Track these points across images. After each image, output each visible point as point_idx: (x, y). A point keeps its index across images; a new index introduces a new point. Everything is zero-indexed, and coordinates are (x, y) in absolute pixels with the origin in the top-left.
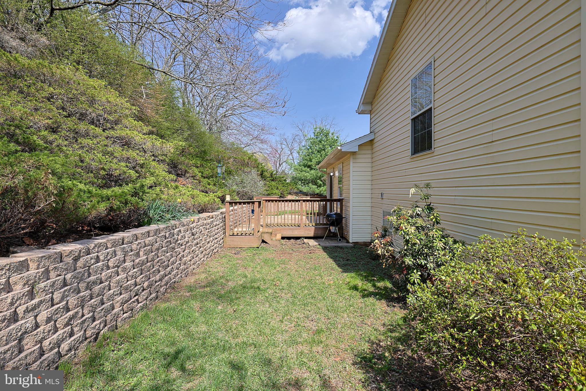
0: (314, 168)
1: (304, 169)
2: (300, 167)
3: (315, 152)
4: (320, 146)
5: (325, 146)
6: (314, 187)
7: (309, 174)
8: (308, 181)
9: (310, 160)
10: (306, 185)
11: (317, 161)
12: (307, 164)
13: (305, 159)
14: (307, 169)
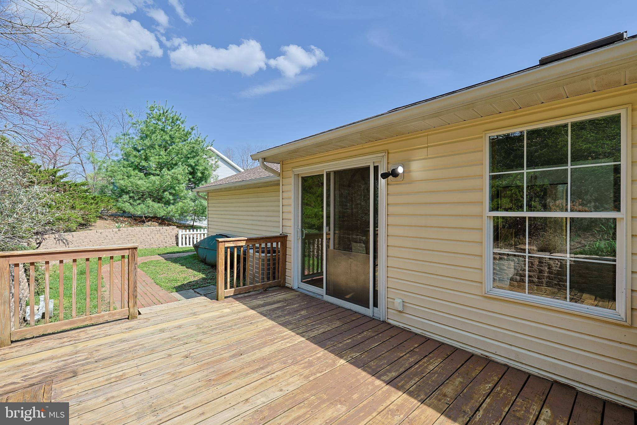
0: (154, 172)
1: (133, 173)
2: (125, 169)
3: (157, 146)
4: (164, 137)
5: (174, 140)
6: (156, 205)
7: (145, 182)
8: (142, 195)
9: (146, 159)
10: (138, 202)
11: (160, 161)
12: (139, 164)
13: (135, 156)
14: (139, 173)
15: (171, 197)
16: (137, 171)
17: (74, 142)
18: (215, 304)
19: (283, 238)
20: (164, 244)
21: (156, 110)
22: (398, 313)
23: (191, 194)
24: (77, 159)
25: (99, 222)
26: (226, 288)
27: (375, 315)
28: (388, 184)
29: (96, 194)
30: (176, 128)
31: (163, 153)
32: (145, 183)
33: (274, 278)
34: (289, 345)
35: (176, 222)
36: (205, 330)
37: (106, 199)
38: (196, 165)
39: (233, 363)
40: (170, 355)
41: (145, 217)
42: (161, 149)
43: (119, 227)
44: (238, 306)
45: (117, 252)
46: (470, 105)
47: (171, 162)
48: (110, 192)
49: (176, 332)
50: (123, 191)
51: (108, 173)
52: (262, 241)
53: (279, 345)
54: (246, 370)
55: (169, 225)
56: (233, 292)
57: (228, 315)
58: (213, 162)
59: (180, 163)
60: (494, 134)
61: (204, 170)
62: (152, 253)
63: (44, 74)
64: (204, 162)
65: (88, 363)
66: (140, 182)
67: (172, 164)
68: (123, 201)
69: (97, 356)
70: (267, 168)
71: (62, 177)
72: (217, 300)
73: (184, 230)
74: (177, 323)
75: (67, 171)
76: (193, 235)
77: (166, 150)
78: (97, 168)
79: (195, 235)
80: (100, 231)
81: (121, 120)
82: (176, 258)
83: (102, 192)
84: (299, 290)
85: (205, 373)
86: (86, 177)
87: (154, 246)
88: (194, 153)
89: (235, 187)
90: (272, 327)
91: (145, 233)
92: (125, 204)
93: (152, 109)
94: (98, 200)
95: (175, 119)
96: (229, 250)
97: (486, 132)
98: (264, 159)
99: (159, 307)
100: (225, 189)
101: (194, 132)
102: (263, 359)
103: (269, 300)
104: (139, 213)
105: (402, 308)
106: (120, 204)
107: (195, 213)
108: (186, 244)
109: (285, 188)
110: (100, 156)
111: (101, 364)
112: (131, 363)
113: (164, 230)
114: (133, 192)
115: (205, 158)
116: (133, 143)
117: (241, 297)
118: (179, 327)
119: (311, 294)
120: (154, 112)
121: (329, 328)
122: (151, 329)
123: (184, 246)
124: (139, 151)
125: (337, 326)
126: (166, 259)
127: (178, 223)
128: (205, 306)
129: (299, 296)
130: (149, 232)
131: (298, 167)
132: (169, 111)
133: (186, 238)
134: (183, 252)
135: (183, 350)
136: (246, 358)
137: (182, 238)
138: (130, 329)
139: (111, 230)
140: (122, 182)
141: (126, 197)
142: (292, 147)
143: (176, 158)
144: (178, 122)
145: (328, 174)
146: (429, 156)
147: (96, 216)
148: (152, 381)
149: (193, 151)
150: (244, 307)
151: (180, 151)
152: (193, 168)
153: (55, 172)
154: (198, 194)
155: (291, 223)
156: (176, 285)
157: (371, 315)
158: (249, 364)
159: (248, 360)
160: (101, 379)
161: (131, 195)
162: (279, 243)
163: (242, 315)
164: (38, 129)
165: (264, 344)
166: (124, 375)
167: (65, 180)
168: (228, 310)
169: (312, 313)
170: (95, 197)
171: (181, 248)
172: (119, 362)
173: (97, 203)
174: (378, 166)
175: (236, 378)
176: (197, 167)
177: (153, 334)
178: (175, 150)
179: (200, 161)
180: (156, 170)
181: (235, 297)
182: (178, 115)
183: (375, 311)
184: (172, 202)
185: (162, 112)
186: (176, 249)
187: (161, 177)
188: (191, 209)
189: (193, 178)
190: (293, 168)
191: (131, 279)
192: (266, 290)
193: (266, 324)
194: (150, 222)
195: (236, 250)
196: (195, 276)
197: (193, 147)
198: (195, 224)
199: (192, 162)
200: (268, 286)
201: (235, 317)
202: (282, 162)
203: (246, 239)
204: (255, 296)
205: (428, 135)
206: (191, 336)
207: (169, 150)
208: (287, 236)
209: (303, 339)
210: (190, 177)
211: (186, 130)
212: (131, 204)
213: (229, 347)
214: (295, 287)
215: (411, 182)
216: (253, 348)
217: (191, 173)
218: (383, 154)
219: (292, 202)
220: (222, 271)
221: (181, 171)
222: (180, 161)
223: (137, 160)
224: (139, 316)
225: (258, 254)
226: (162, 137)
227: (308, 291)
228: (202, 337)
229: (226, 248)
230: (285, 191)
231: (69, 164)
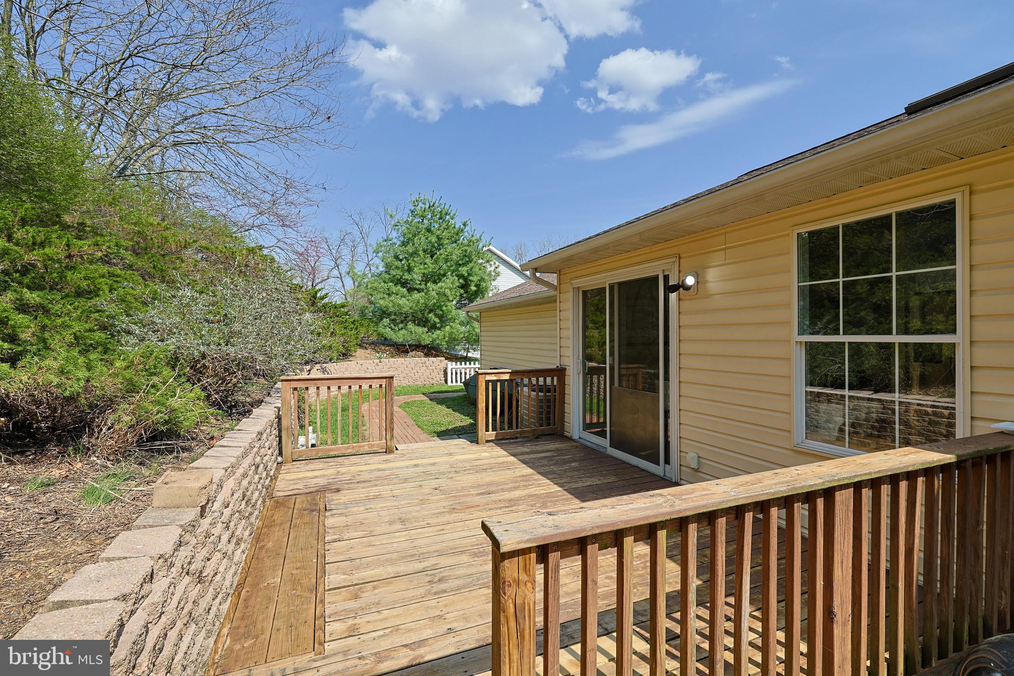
0: (418, 287)
1: (394, 289)
2: (386, 285)
3: (421, 253)
4: (429, 239)
5: (442, 241)
6: (420, 330)
7: (408, 300)
8: (405, 317)
9: (410, 270)
10: (401, 326)
11: (426, 271)
12: (401, 278)
13: (397, 268)
14: (401, 289)
15: (437, 320)
16: (399, 287)
17: (333, 251)
18: (475, 447)
19: (560, 372)
20: (431, 380)
21: (420, 204)
22: (693, 472)
23: (462, 314)
24: (335, 272)
25: (360, 352)
26: (487, 430)
27: (667, 474)
28: (680, 299)
29: (356, 318)
30: (444, 225)
31: (428, 261)
32: (407, 302)
33: (549, 424)
34: (543, 492)
35: (446, 352)
36: (458, 470)
37: (366, 323)
38: (469, 275)
39: (479, 500)
40: (421, 486)
41: (409, 345)
42: (426, 256)
43: (380, 358)
44: (499, 451)
45: (375, 380)
46: (759, 197)
47: (438, 272)
48: (371, 314)
49: (430, 468)
50: (384, 312)
51: (369, 291)
52: (531, 374)
53: (532, 491)
54: (490, 506)
55: (436, 356)
56: (494, 435)
57: (486, 458)
58: (493, 268)
59: (449, 273)
60: (805, 229)
61: (479, 281)
62: (416, 391)
63: (305, 179)
64: (480, 269)
65: (351, 483)
66: (403, 301)
67: (440, 274)
68: (383, 325)
69: (359, 478)
70: (539, 281)
71: (322, 298)
72: (477, 443)
73: (454, 363)
74: (432, 461)
75: (327, 291)
76: (466, 369)
77: (432, 257)
78: (356, 284)
79: (468, 370)
80: (360, 362)
81: (383, 218)
82: (443, 399)
83: (363, 314)
84: (580, 440)
85: (451, 503)
86: (345, 295)
87: (419, 383)
88: (467, 259)
89: (511, 305)
90: (530, 475)
91: (409, 365)
92: (385, 329)
93: (415, 203)
94: (357, 324)
95: (444, 212)
96: (490, 384)
97: (794, 228)
98: (536, 269)
99: (415, 446)
100: (500, 306)
101: (467, 228)
102: (510, 500)
103: (538, 448)
104: (401, 340)
105: (696, 464)
106: (381, 330)
107: (468, 340)
108: (456, 381)
109: (563, 306)
110: (359, 268)
111: (362, 485)
112: (386, 487)
113: (430, 362)
114: (395, 314)
115: (481, 264)
116: (394, 251)
117: (506, 443)
118: (433, 464)
119: (593, 446)
120: (419, 208)
121: (599, 483)
122: (406, 463)
123: (454, 383)
124: (401, 260)
125: (610, 481)
126: (431, 400)
127: (448, 353)
128: (463, 448)
129: (577, 447)
130: (413, 365)
131: (577, 278)
132: (437, 204)
133: (456, 373)
134: (453, 392)
135: (434, 484)
136: (493, 497)
137: (452, 374)
138: (386, 461)
139: (372, 362)
140: (382, 302)
141: (386, 321)
142: (565, 254)
143: (445, 267)
144: (448, 217)
145: (612, 287)
146: (727, 261)
147: (357, 344)
148: (403, 503)
149: (465, 256)
150: (506, 453)
151: (449, 257)
152: (465, 279)
153: (316, 293)
154: (468, 315)
155: (568, 352)
156: (439, 429)
157: (661, 474)
158: (495, 502)
159: (496, 498)
160: (362, 495)
161: (393, 317)
162: (555, 379)
163: (501, 460)
164: (300, 242)
165: (517, 488)
166: (380, 495)
167: (326, 300)
168: (487, 454)
169: (584, 466)
170: (354, 321)
171: (450, 386)
172: (376, 485)
173: (356, 329)
174: (668, 275)
175: (479, 511)
176: (471, 278)
177: (407, 467)
178: (443, 256)
179: (474, 270)
180: (420, 284)
181: (498, 442)
182: (447, 207)
183: (666, 469)
184: (438, 325)
185: (427, 206)
186: (444, 388)
187: (426, 294)
188: (462, 336)
189: (466, 292)
190: (572, 279)
191: (388, 410)
192: (537, 438)
193: (525, 471)
194: (414, 352)
195: (499, 384)
196: (462, 420)
197: (466, 251)
198: (470, 355)
199: (464, 270)
200: (540, 433)
201: (493, 461)
202: (559, 272)
203: (510, 371)
204: (522, 444)
205: (725, 233)
206: (444, 473)
207: (435, 256)
208: (565, 369)
209: (560, 489)
210: (462, 291)
211: (457, 227)
212: (392, 329)
213: (479, 486)
214: (576, 437)
215: (709, 296)
216: (503, 490)
217: (462, 287)
218: (674, 259)
219: (569, 324)
220: (482, 409)
221: (450, 284)
222: (449, 270)
223: (399, 272)
224: (395, 451)
225: (535, 393)
226: (427, 239)
227: (591, 442)
228: (454, 475)
229: (487, 382)
230: (563, 310)
231: (328, 278)
